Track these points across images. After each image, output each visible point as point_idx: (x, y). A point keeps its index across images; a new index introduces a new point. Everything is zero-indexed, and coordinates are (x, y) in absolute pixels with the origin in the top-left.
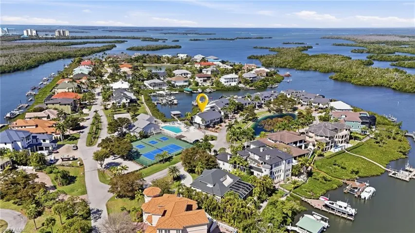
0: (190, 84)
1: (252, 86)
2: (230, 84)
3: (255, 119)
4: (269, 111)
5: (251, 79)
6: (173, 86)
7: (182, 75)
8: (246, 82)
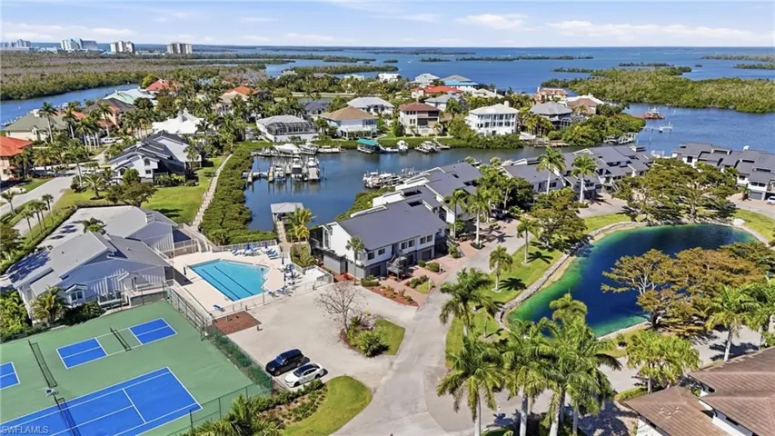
0: (382, 131)
1: (556, 138)
2: (494, 132)
3: (576, 244)
4: (630, 213)
5: (556, 119)
6: (333, 134)
7: (368, 109)
8: (541, 128)
